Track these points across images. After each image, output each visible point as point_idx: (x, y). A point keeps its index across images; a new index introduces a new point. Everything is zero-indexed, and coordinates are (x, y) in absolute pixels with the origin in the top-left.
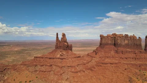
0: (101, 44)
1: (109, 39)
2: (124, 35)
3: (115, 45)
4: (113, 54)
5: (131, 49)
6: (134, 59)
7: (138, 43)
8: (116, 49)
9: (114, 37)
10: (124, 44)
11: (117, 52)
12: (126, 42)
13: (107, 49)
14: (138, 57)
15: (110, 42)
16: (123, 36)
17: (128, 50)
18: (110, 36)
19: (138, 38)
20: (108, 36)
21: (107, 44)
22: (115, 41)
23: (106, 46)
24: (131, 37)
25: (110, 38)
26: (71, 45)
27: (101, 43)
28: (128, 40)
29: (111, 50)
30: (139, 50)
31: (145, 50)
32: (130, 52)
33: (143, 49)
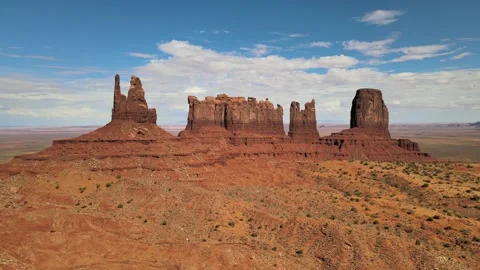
0: (191, 122)
1: (210, 108)
2: (246, 100)
3: (226, 124)
4: (226, 146)
5: (262, 134)
6: (272, 155)
7: (276, 119)
8: (229, 134)
9: (224, 104)
10: (247, 121)
11: (232, 141)
12: (252, 116)
13: (208, 135)
14: (278, 150)
15: (213, 118)
16: (244, 102)
17: (257, 135)
18: (212, 102)
19: (276, 107)
20: (208, 102)
21: (206, 123)
22: (226, 114)
23: (205, 128)
24: (261, 104)
25: (213, 106)
26: (154, 110)
27: (191, 118)
28: (256, 111)
29: (218, 138)
30: (279, 136)
31: (290, 134)
32: (261, 141)
33: (287, 134)
